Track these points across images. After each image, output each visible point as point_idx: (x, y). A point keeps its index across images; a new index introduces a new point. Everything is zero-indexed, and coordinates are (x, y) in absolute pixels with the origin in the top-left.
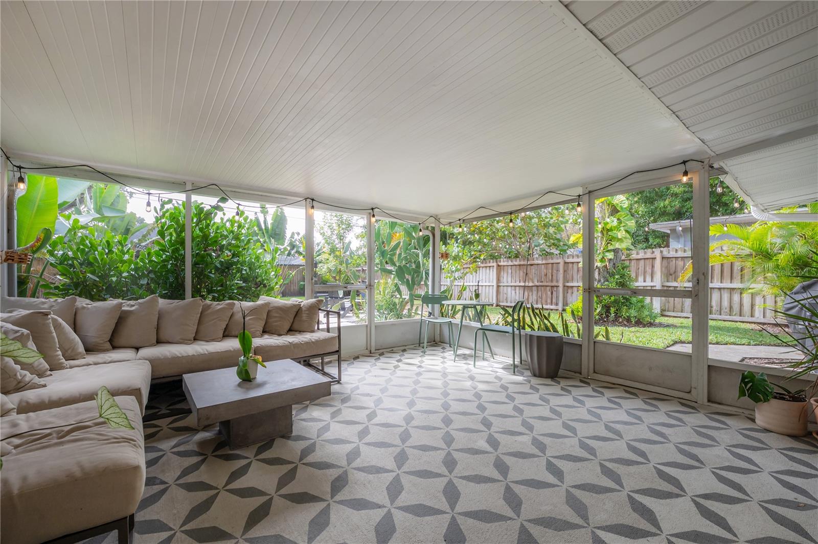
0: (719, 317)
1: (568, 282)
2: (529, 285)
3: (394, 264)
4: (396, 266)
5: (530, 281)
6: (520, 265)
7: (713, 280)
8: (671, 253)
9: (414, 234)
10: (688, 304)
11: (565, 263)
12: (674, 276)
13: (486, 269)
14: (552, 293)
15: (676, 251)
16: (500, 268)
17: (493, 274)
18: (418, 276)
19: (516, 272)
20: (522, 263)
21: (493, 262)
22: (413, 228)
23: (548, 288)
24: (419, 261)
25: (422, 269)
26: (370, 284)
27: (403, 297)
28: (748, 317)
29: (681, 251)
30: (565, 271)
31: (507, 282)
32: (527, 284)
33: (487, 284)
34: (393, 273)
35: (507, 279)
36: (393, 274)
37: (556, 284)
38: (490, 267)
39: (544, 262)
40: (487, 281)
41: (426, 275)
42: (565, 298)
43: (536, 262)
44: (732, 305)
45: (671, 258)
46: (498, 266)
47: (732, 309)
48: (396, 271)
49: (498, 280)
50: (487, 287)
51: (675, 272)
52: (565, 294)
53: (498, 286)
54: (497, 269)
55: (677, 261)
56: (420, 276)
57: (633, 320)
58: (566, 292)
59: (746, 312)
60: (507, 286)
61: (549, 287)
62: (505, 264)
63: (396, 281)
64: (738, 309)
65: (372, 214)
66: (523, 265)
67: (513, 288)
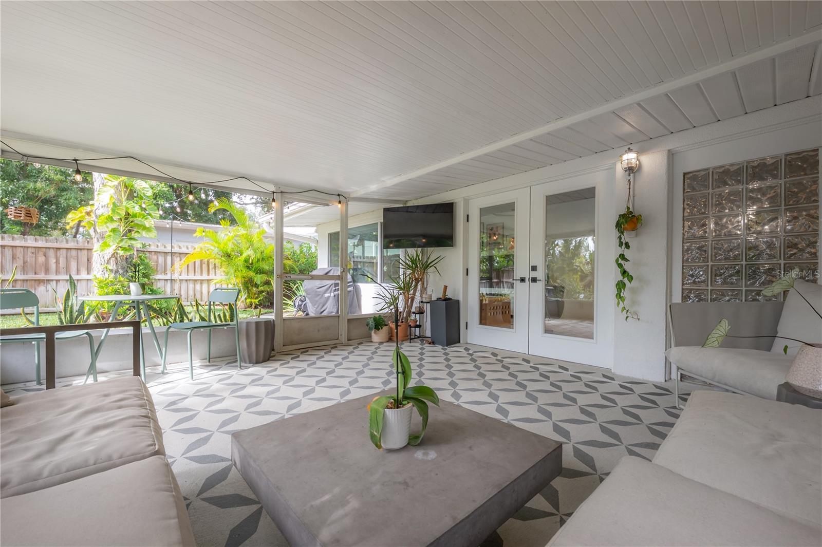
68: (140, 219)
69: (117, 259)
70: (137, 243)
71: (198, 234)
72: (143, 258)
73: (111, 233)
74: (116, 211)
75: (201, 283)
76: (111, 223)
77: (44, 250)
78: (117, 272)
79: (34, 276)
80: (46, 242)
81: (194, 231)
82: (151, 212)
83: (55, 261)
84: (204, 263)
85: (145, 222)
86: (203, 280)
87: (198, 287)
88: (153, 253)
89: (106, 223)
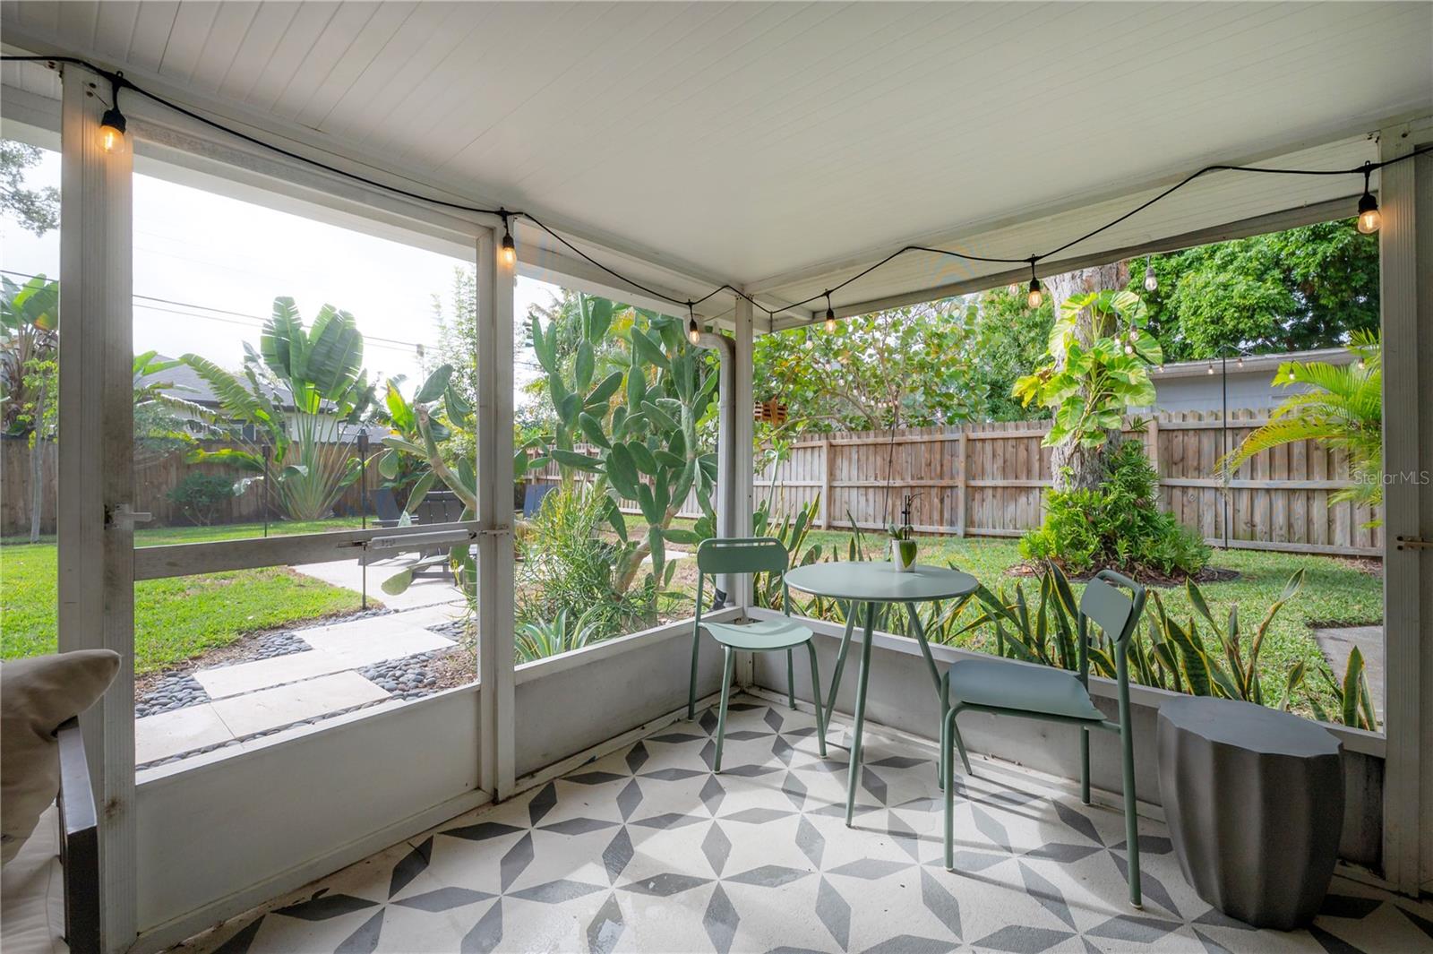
0: (1270, 545)
1: (974, 479)
2: (897, 485)
3: (601, 441)
4: (608, 446)
5: (897, 477)
6: (875, 445)
7: (1255, 474)
8: (1174, 421)
9: (663, 348)
10: (1209, 520)
11: (969, 440)
12: (1180, 466)
13: (805, 453)
14: (942, 501)
15: (1184, 417)
16: (835, 451)
17: (820, 463)
18: (676, 476)
19: (867, 459)
20: (880, 440)
21: (820, 440)
22: (663, 330)
23: (934, 491)
24: (681, 432)
25: (689, 454)
26: (493, 516)
27: (631, 539)
28: (1322, 544)
29: (1194, 418)
30: (968, 457)
31: (850, 480)
32: (892, 483)
33: (808, 482)
34: (599, 467)
35: (849, 473)
36: (599, 471)
37: (950, 483)
38: (813, 448)
39: (926, 438)
40: (808, 477)
41: (703, 474)
42: (968, 510)
43: (909, 438)
44: (1292, 520)
45: (1174, 430)
46: (831, 446)
47: (1292, 530)
48: (609, 462)
49: (832, 475)
50: (808, 490)
51: (1183, 459)
52: (970, 503)
53: (831, 488)
54: (828, 453)
55: (1186, 438)
56: (684, 477)
57: (1168, 568)
58: (970, 499)
59: (1318, 536)
60: (849, 487)
61: (936, 489)
62: (845, 441)
63: (610, 490)
64: (1304, 530)
65: (501, 233)
66: (881, 444)
67: (862, 491)
68: (1120, 371)
69: (1083, 455)
70: (1113, 421)
71: (1284, 378)
72: (1129, 449)
73: (1069, 408)
74: (1079, 363)
75: (1308, 499)
76: (1068, 387)
77: (1026, 441)
78: (1083, 479)
79: (1014, 481)
80: (1029, 429)
81: (1271, 373)
82: (1145, 351)
83: (1037, 457)
84: (1317, 448)
85: (1130, 374)
86: (1314, 490)
87: (1299, 506)
88: (1191, 433)
89: (1059, 389)
